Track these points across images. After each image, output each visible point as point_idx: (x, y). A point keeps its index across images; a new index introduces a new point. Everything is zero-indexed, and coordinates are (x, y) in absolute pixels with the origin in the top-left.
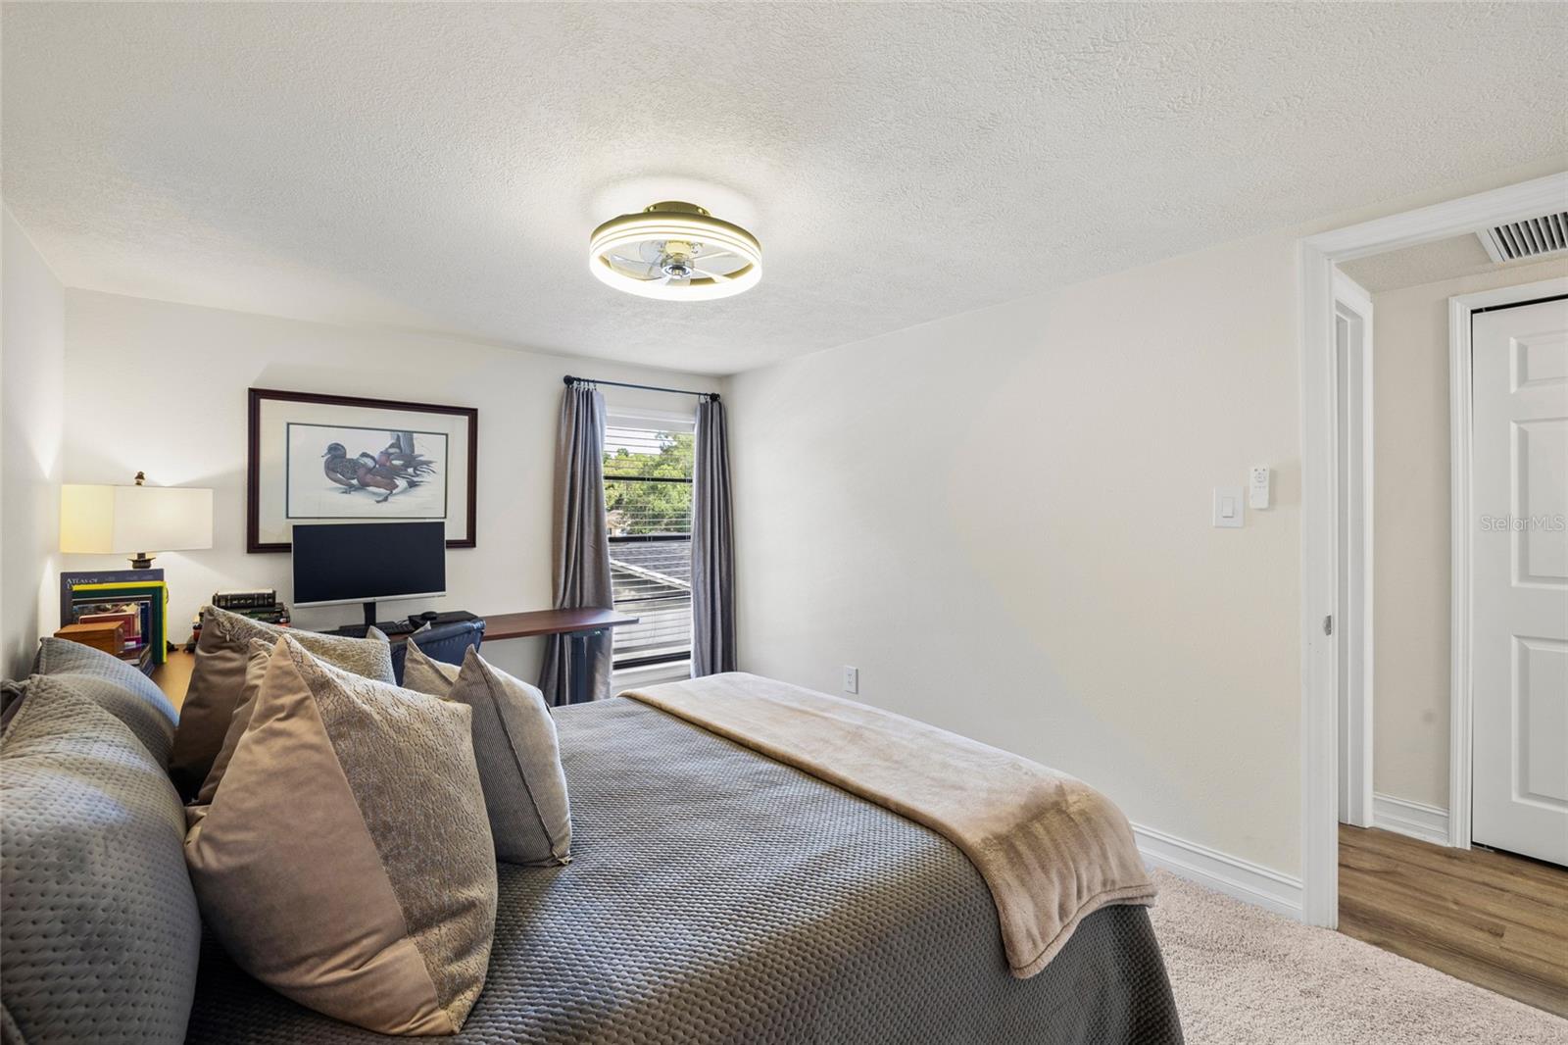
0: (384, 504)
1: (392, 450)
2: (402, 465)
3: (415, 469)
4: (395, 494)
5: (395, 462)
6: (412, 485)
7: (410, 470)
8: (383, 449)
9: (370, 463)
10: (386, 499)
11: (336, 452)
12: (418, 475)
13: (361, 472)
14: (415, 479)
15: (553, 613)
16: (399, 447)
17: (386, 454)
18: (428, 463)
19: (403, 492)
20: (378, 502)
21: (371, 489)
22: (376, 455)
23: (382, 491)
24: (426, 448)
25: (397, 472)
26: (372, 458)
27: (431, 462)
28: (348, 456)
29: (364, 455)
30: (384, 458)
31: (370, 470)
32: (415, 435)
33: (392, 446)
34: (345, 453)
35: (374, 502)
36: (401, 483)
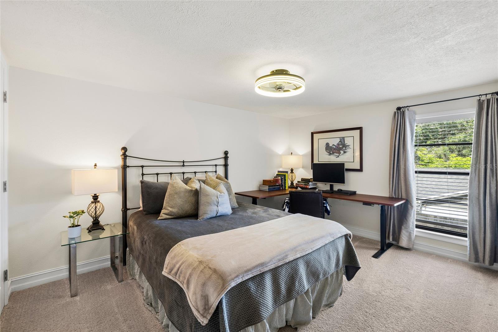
0: (338, 158)
1: (339, 143)
2: (342, 147)
3: (345, 148)
4: (341, 155)
5: (340, 146)
6: (345, 152)
7: (344, 148)
8: (337, 143)
9: (334, 147)
10: (338, 157)
11: (327, 146)
12: (346, 150)
13: (333, 149)
14: (345, 151)
15: (389, 198)
16: (341, 142)
17: (338, 144)
18: (348, 146)
19: (342, 154)
20: (337, 157)
21: (335, 154)
22: (336, 145)
23: (337, 154)
24: (348, 141)
25: (341, 149)
26: (335, 146)
27: (349, 145)
28: (330, 146)
29: (333, 145)
30: (338, 145)
31: (334, 149)
32: (345, 138)
33: (339, 142)
34: (329, 145)
35: (335, 158)
36: (342, 152)
